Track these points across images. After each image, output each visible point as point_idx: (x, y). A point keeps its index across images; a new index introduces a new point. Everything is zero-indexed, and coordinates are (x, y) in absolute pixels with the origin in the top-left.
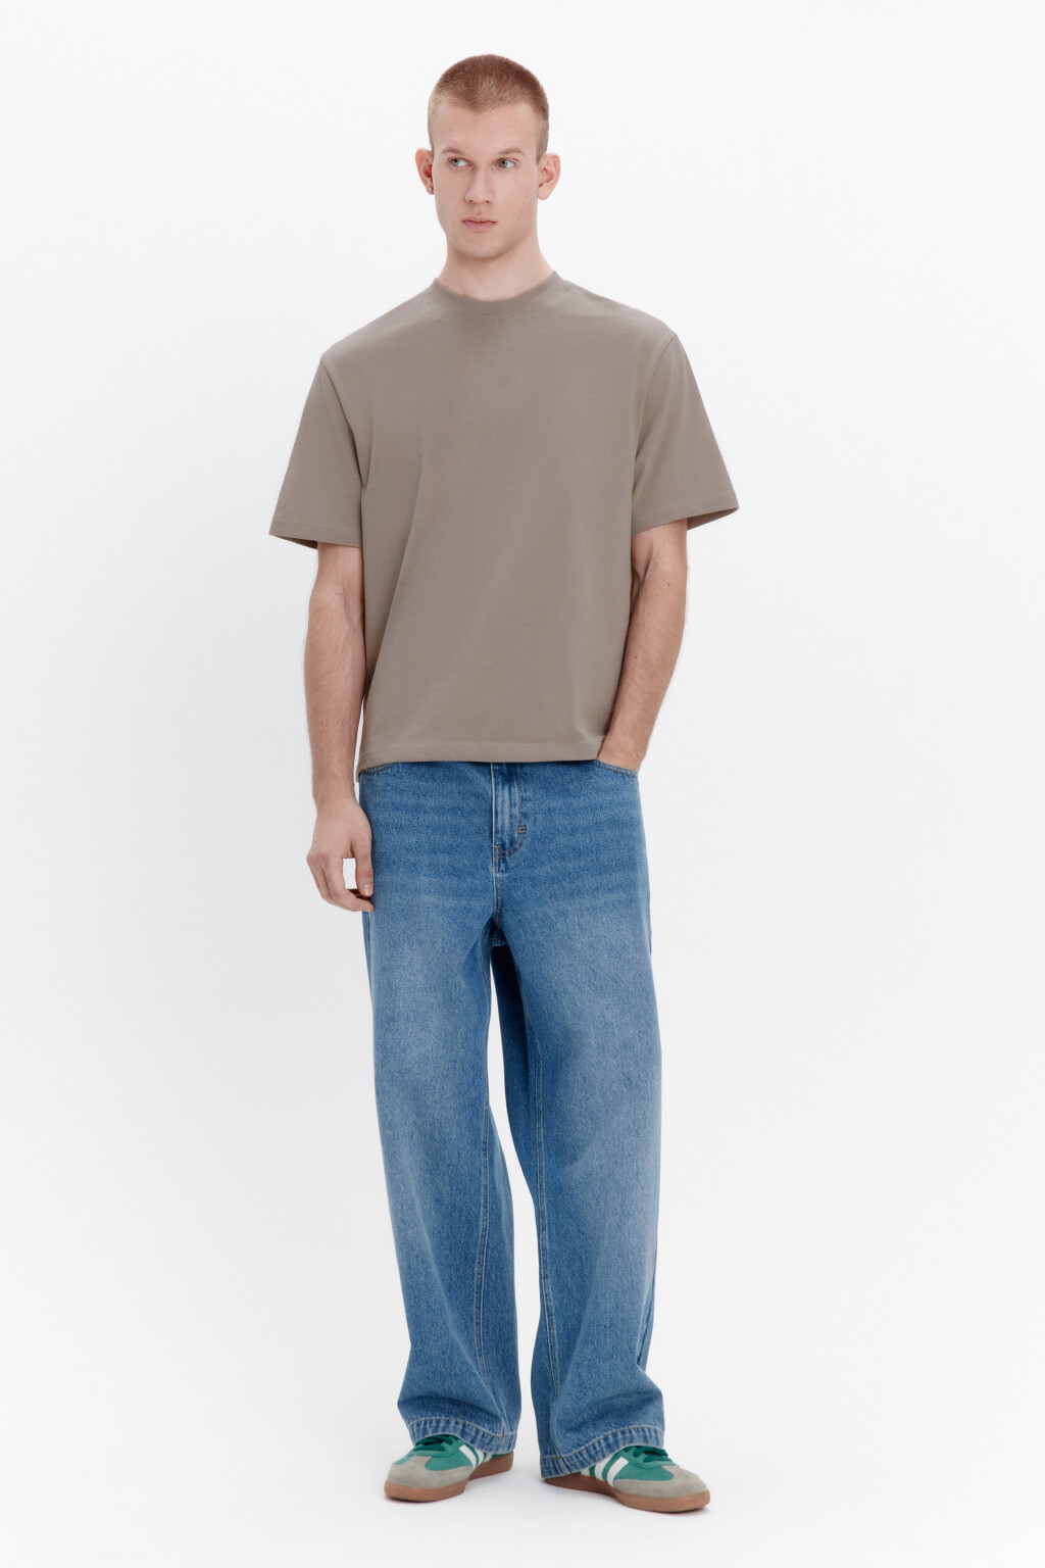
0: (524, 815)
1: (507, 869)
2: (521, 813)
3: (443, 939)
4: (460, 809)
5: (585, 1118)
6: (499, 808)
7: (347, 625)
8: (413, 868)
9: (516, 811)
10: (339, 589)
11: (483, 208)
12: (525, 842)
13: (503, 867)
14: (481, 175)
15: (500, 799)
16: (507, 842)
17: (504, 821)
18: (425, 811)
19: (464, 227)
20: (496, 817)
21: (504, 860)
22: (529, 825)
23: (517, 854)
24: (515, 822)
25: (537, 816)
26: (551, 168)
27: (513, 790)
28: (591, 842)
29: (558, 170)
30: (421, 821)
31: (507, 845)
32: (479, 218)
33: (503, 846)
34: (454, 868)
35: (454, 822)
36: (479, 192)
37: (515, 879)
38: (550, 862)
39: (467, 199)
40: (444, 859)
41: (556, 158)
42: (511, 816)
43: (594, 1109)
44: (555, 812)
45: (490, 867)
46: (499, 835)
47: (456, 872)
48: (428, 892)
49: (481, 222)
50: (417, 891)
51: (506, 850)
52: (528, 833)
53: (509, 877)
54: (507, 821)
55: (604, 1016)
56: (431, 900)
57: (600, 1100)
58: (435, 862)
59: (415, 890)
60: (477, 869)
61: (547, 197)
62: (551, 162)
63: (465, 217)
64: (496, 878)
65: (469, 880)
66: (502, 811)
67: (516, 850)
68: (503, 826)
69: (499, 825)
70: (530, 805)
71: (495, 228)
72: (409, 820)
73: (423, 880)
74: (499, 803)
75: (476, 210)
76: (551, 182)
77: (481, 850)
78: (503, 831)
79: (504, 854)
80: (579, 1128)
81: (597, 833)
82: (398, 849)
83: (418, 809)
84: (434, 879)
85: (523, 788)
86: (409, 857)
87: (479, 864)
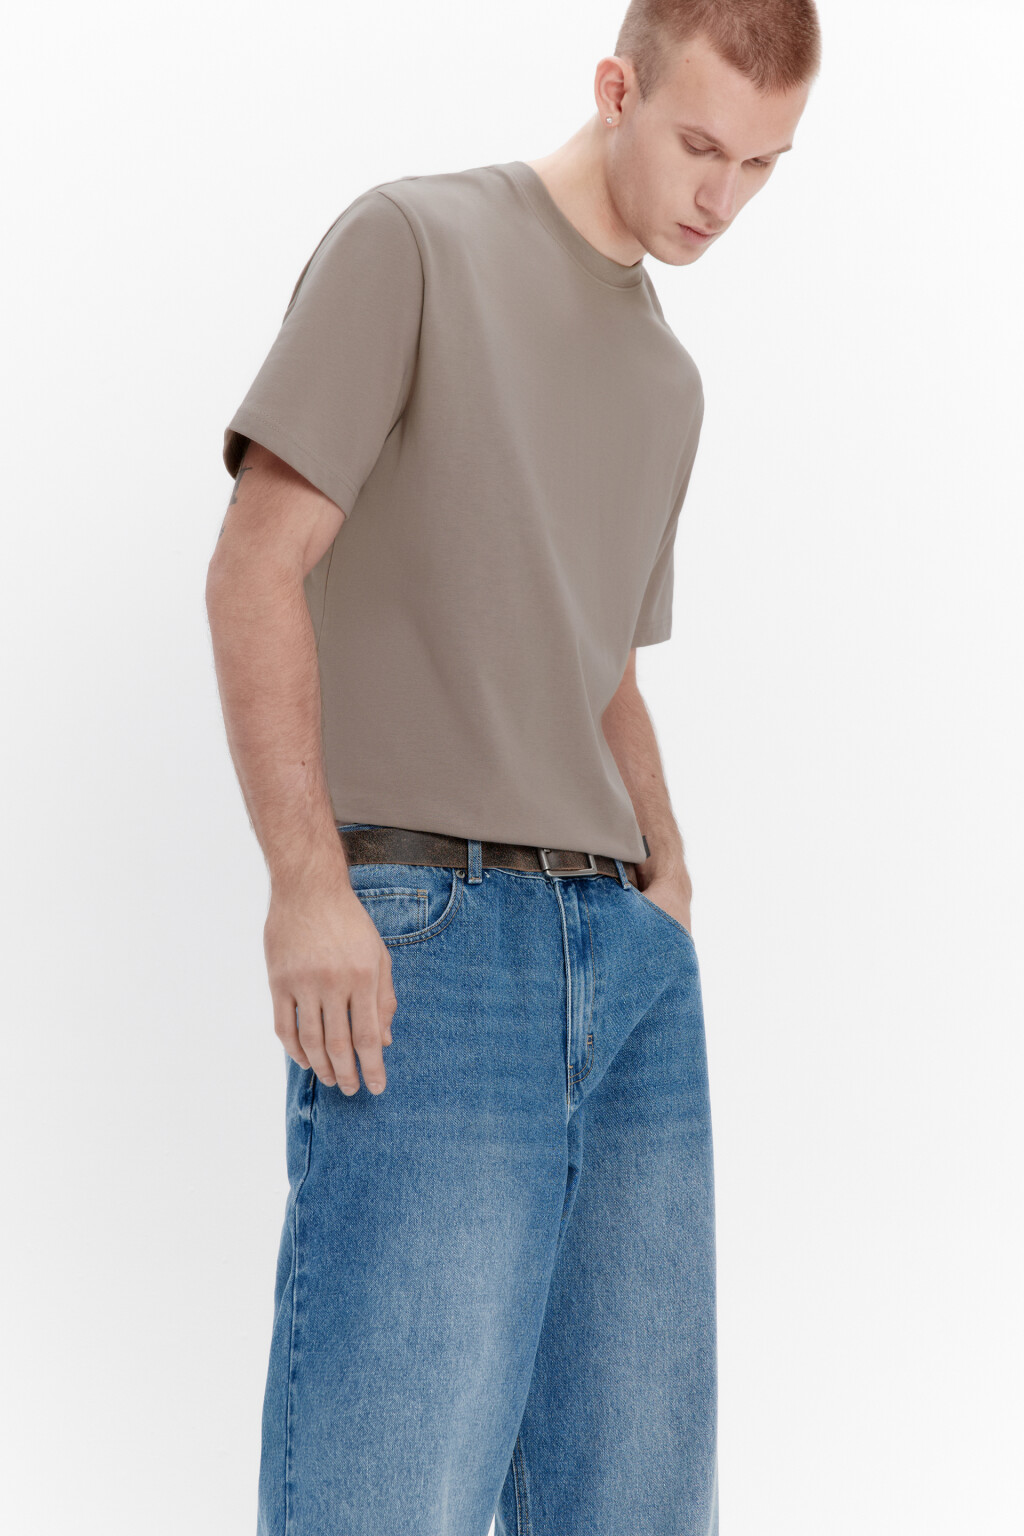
2: (594, 1013)
3: (513, 1214)
5: (616, 1467)
8: (474, 1101)
9: (590, 1010)
12: (595, 1058)
14: (731, 176)
15: (576, 989)
18: (482, 1010)
20: (572, 1019)
21: (577, 1085)
22: (598, 1031)
23: (591, 1075)
24: (587, 1026)
25: (606, 1017)
27: (588, 974)
30: (478, 1024)
31: (580, 1061)
34: (523, 1100)
39: (702, 204)
40: (513, 1086)
42: (585, 1017)
43: (628, 1457)
44: (630, 1007)
45: (563, 1096)
46: (574, 1047)
47: (527, 1107)
48: (494, 1139)
50: (481, 1137)
51: (577, 1071)
52: (597, 1044)
54: (581, 1023)
55: (653, 1320)
56: (498, 1149)
57: (636, 1446)
58: (502, 1091)
59: (479, 1137)
60: (550, 1101)
63: (687, 221)
65: (540, 1117)
66: (578, 1007)
68: (577, 1033)
69: (574, 1031)
70: (602, 1000)
73: (487, 1119)
74: (575, 994)
75: (706, 221)
77: (555, 1074)
78: (577, 1040)
79: (578, 1076)
80: (606, 1481)
83: (471, 1008)
84: (501, 1118)
85: (598, 970)
86: (468, 1083)
87: (552, 1095)
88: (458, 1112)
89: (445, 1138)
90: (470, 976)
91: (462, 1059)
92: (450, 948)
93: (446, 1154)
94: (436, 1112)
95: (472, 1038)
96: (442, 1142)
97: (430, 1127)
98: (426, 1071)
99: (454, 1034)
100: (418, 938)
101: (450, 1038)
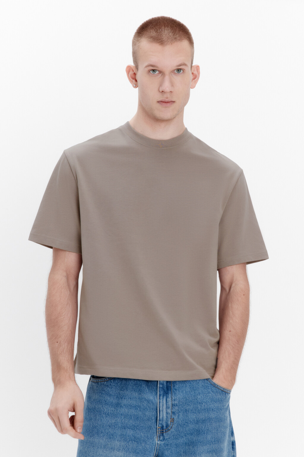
0: (173, 413)
1: (164, 439)
2: (172, 412)
4: (139, 407)
6: (161, 409)
7: (69, 291)
8: (111, 437)
9: (169, 411)
10: (65, 274)
11: (168, 95)
12: (174, 426)
13: (162, 438)
14: (167, 78)
15: (161, 404)
16: (165, 425)
17: (163, 415)
18: (121, 406)
19: (158, 105)
20: (159, 413)
21: (163, 434)
22: (176, 418)
23: (170, 432)
24: (168, 416)
25: (180, 414)
26: (195, 72)
27: (168, 399)
28: (205, 428)
29: (199, 73)
30: (118, 411)
31: (165, 427)
32: (167, 100)
33: (162, 427)
34: (135, 437)
35: (136, 413)
36: (167, 86)
37: (168, 445)
38: (186, 436)
39: (161, 90)
40: (130, 432)
41: (198, 67)
42: (167, 413)
44: (188, 411)
45: (155, 437)
46: (161, 422)
47: (136, 440)
48: (119, 450)
49: (168, 102)
50: (113, 449)
51: (163, 430)
52: (175, 422)
53: (164, 444)
54: (165, 415)
56: (120, 454)
58: (125, 434)
59: (112, 449)
60: (148, 439)
61: (194, 87)
62: (196, 69)
63: (159, 100)
64: (157, 444)
65: (143, 445)
66: (162, 411)
67: (169, 430)
68: (163, 418)
69: (161, 417)
70: (176, 408)
71: (174, 105)
72: (113, 411)
73: (116, 443)
74: (161, 406)
75: (165, 96)
76: (195, 80)
77: (151, 429)
78: (163, 420)
79: (163, 432)
81: (209, 424)
82: (105, 425)
83: (118, 405)
84: (123, 443)
85: (173, 398)
86: (110, 430)
87: (149, 436)
88: (104, 439)
89: (98, 448)
90: (120, 394)
91: (110, 422)
92: (114, 384)
93: (98, 453)
94: (97, 439)
95: (115, 415)
96: (97, 449)
97: (94, 443)
98: (97, 425)
99: (109, 413)
100: (104, 380)
101: (108, 414)
